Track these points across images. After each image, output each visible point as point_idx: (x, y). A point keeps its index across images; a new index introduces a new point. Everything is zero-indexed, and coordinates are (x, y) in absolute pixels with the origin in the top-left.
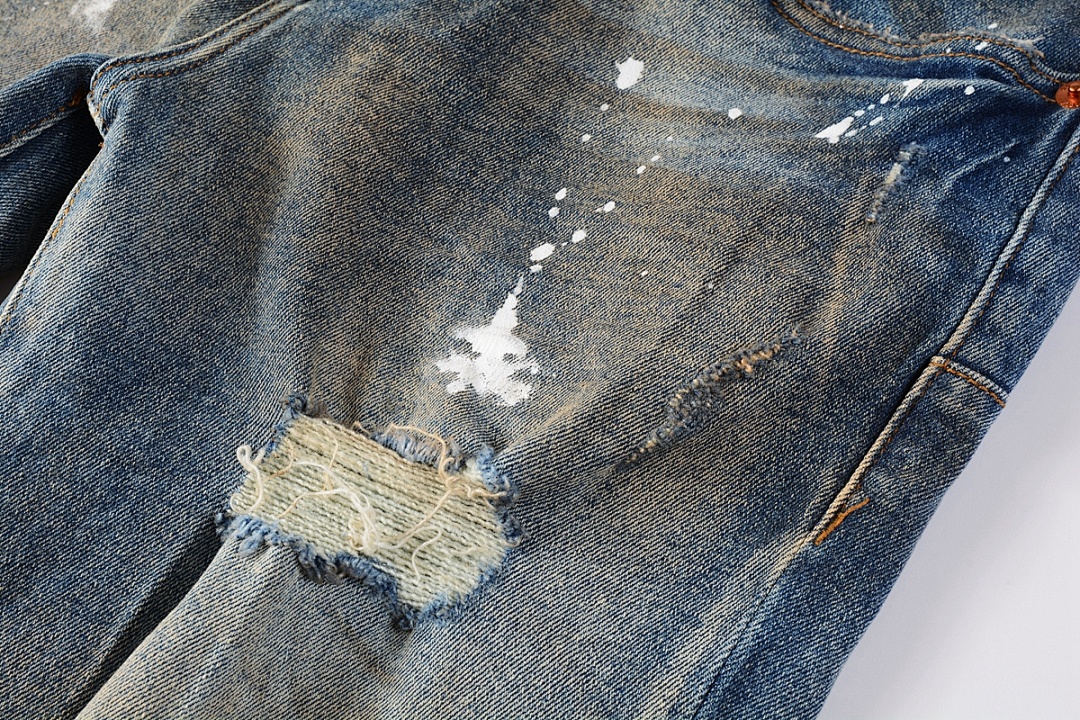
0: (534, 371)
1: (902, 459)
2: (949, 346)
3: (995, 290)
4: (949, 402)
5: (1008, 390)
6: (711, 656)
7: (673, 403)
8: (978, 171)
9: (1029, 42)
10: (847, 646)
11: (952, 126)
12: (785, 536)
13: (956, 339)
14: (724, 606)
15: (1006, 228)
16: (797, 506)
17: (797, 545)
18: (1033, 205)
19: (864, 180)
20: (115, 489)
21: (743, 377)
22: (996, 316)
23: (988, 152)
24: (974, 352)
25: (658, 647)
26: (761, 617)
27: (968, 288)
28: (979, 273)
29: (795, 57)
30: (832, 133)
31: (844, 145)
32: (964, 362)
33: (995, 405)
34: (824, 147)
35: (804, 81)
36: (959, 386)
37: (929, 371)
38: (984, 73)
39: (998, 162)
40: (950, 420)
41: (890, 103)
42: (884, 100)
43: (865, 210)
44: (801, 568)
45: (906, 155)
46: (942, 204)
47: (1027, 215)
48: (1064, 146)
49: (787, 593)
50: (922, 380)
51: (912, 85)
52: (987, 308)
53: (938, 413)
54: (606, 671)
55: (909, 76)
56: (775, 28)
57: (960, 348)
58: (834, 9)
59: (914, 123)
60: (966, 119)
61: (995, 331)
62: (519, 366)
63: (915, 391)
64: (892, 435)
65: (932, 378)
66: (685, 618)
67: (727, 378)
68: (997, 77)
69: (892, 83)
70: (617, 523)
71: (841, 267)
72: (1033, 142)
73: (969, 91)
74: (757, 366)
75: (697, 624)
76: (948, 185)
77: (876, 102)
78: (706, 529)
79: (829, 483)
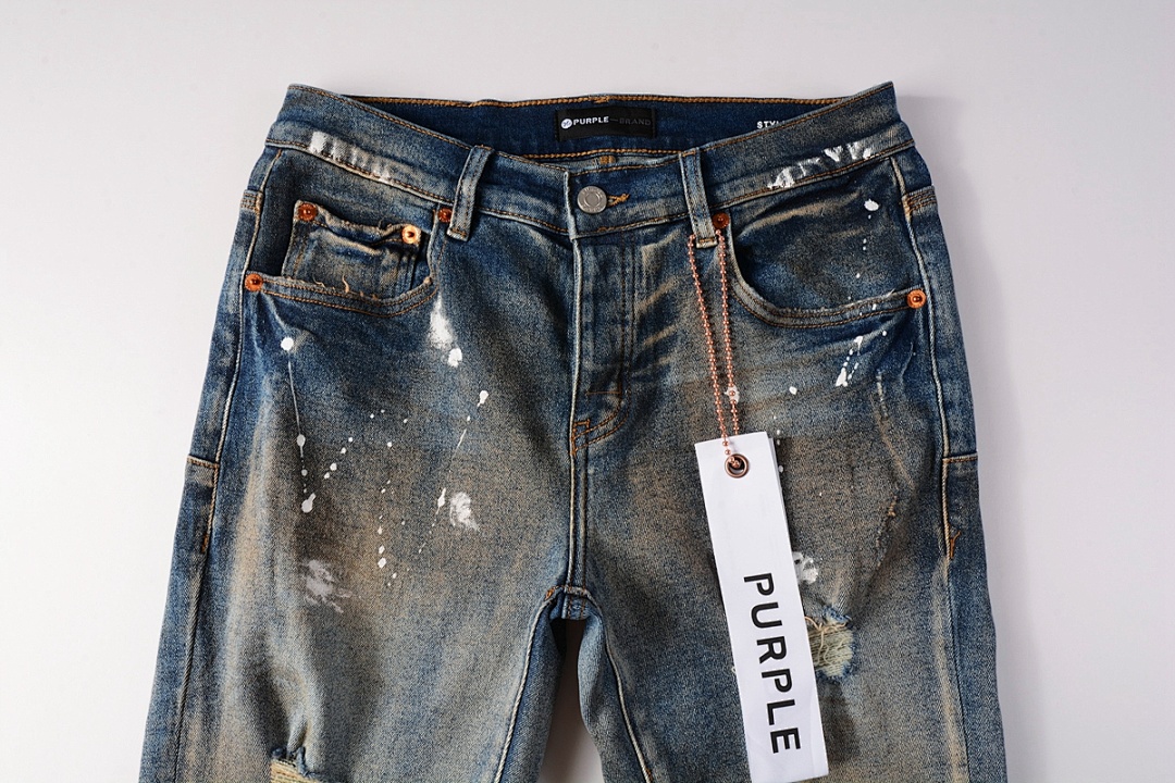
0: (812, 562)
1: (957, 505)
2: (946, 453)
3: (946, 417)
4: (959, 473)
5: (975, 452)
6: (946, 622)
7: (877, 545)
8: (908, 366)
9: (889, 294)
10: (985, 587)
11: (887, 353)
12: (939, 562)
13: (946, 448)
14: (937, 600)
15: (933, 386)
16: (934, 546)
17: (946, 563)
18: (934, 367)
19: (871, 398)
20: (706, 717)
21: (893, 518)
22: (953, 427)
23: (907, 357)
24: (956, 449)
25: (925, 630)
26: (952, 598)
27: (937, 424)
28: (937, 415)
29: (794, 344)
30: (842, 380)
31: (852, 385)
32: (955, 455)
33: (974, 461)
34: (844, 390)
35: (808, 356)
36: (959, 465)
37: (945, 466)
38: (883, 320)
39: (913, 357)
40: (963, 479)
41: (855, 353)
42: (851, 352)
43: (881, 413)
44: (953, 570)
45: (880, 378)
46: (905, 392)
47: (935, 374)
48: (929, 330)
49: (955, 583)
50: (945, 471)
51: (859, 340)
52: (948, 427)
53: (957, 478)
54: (915, 649)
55: (854, 336)
56: (778, 335)
57: (950, 450)
58: (793, 309)
59: (873, 360)
60: (890, 347)
61: (956, 433)
62: (804, 563)
63: (945, 475)
64: (947, 497)
65: (948, 468)
66: (927, 613)
67: (887, 523)
68: (889, 318)
69: (849, 343)
70: (880, 596)
71: (889, 444)
72: (917, 337)
73: (885, 333)
74: (894, 511)
75: (932, 613)
76: (901, 381)
77: (848, 355)
78: (909, 576)
79: (939, 530)
